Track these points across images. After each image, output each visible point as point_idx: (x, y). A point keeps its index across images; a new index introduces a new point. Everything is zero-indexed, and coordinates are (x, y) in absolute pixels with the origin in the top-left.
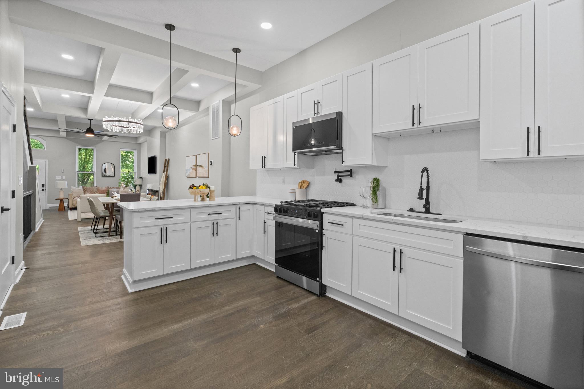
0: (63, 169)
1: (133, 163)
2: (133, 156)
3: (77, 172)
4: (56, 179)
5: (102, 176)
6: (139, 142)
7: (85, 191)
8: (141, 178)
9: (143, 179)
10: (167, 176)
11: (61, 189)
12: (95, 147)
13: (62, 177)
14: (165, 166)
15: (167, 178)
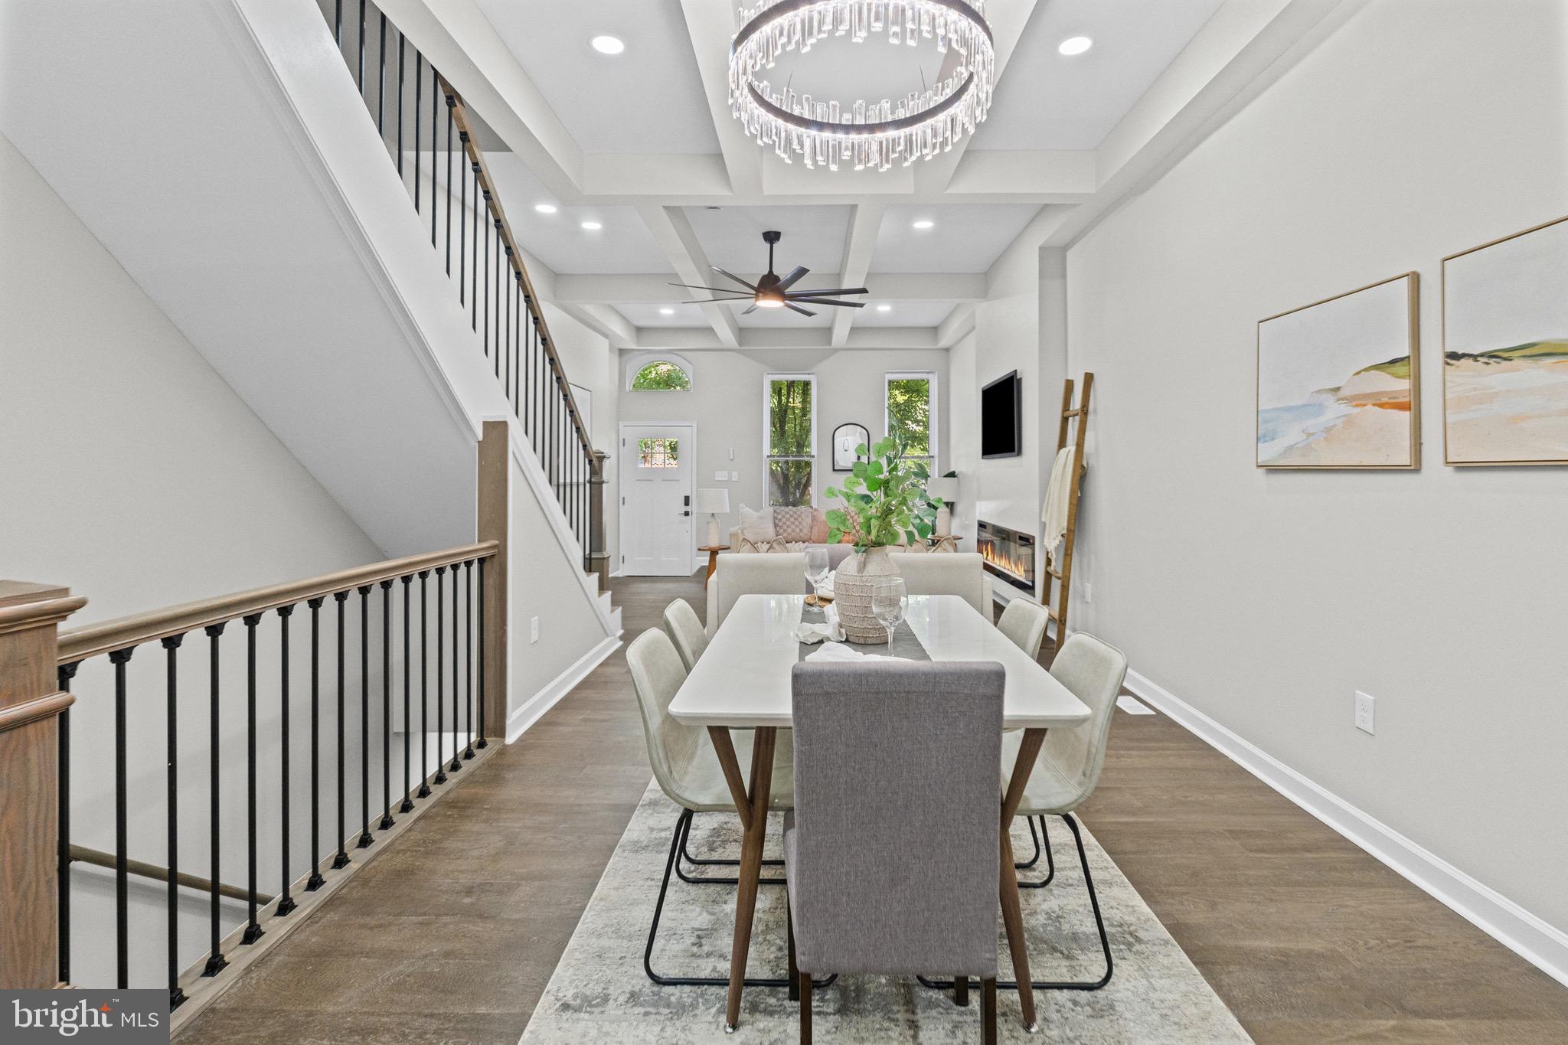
0: (731, 449)
1: (926, 426)
2: (927, 403)
3: (768, 456)
4: (717, 479)
5: (834, 470)
6: (944, 343)
7: (777, 521)
8: (952, 475)
9: (960, 476)
10: (1083, 466)
11: (713, 514)
12: (813, 374)
13: (730, 476)
14: (1066, 414)
15: (1082, 476)
